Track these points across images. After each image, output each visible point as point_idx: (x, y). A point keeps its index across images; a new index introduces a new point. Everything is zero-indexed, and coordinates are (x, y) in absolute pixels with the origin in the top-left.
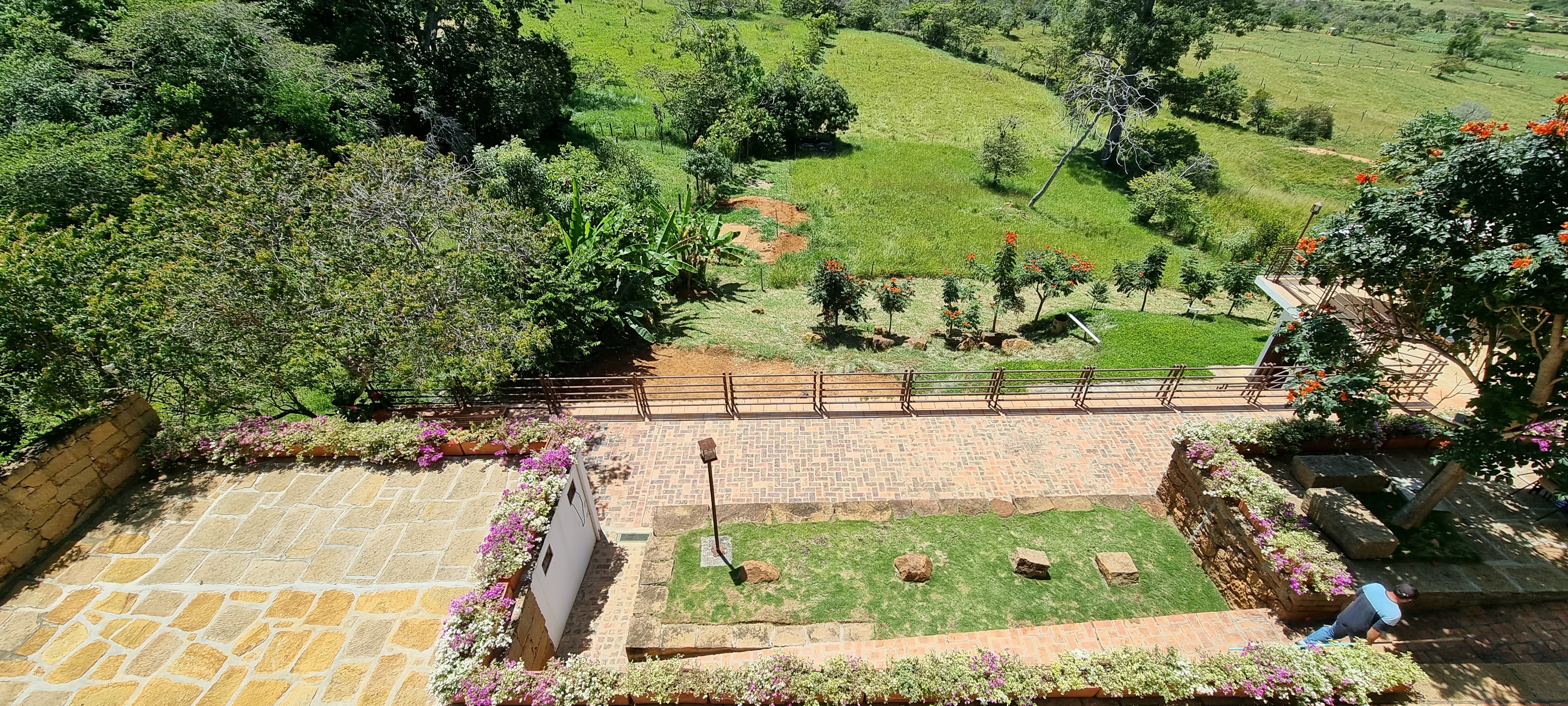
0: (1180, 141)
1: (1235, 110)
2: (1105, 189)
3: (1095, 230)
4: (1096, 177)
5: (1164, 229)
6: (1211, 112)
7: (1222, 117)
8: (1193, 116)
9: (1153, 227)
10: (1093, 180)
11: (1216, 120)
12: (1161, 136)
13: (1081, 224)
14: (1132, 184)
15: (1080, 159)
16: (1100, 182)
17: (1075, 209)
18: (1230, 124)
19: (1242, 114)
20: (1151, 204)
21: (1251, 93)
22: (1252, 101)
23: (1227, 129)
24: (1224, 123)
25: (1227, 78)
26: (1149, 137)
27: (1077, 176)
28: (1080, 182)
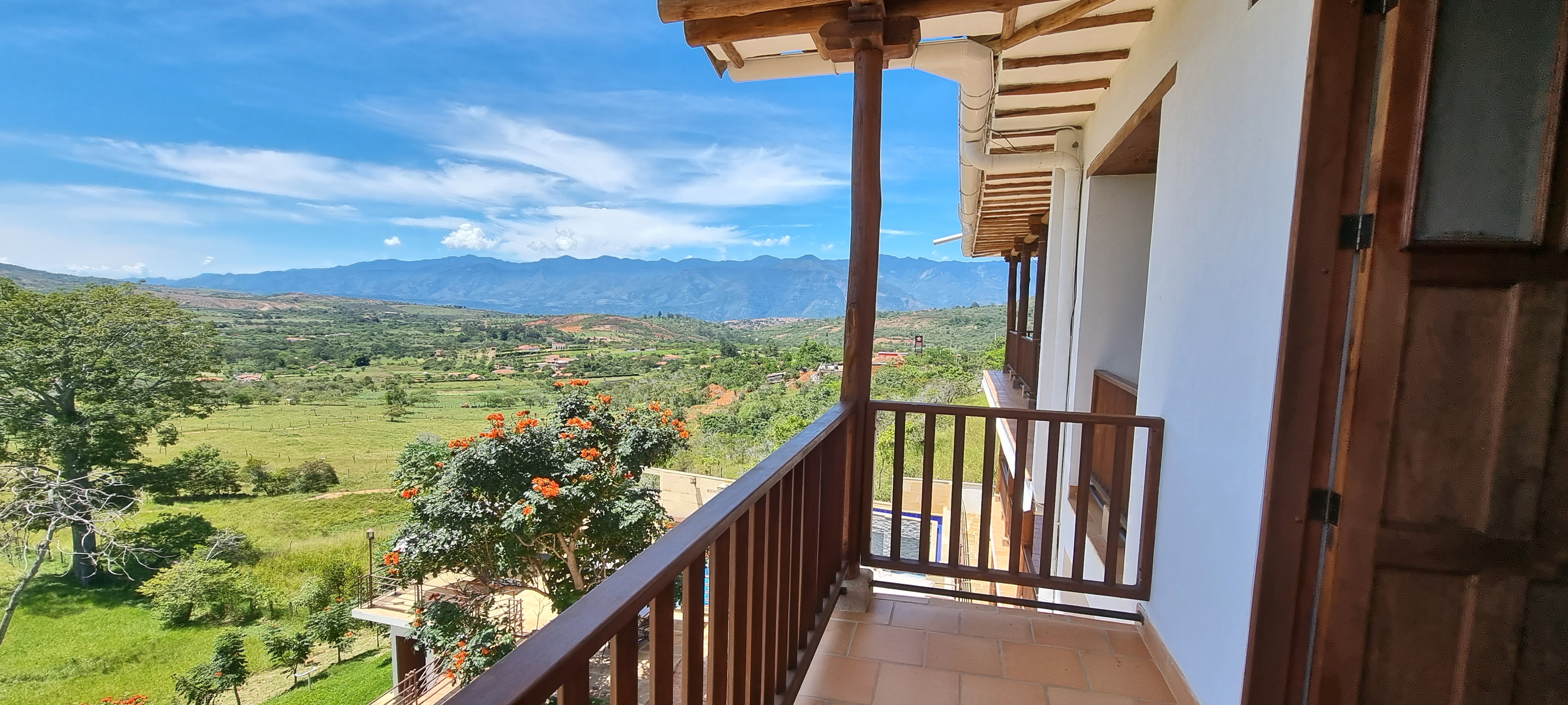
0: (185, 528)
1: (233, 483)
2: (105, 611)
3: (116, 661)
4: (80, 601)
5: (214, 619)
6: (206, 491)
7: (221, 492)
8: (185, 500)
9: (199, 623)
10: (77, 606)
11: (216, 496)
12: (155, 530)
13: (86, 663)
14: (146, 588)
15: (39, 590)
16: (90, 605)
17: (66, 652)
18: (233, 496)
19: (242, 484)
20: (184, 599)
21: (243, 464)
22: (247, 470)
23: (233, 501)
24: (225, 496)
25: (207, 456)
26: (139, 535)
27: (46, 612)
28: (56, 617)
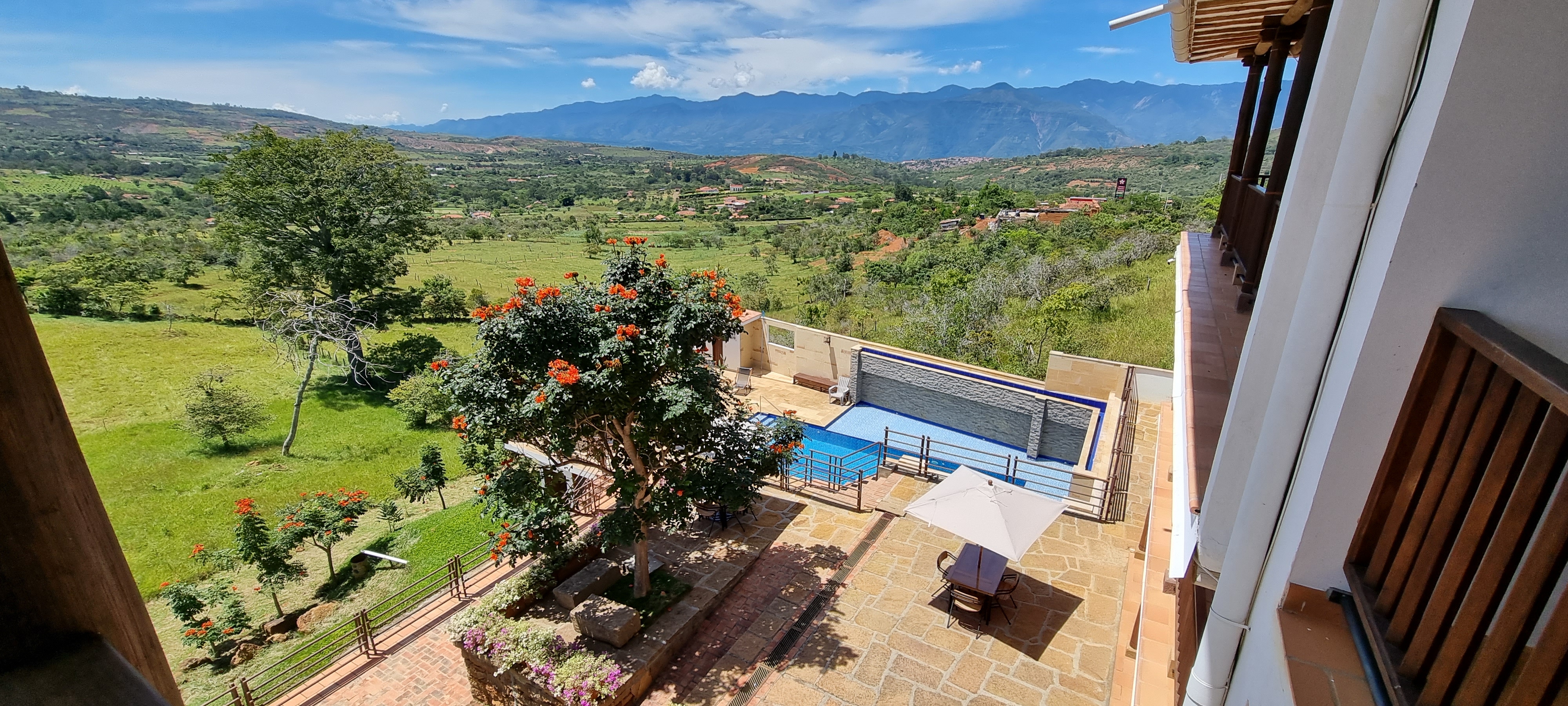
0: (424, 346)
1: (463, 309)
2: (373, 409)
3: (374, 451)
4: (356, 400)
5: (445, 424)
6: (444, 315)
7: (455, 316)
8: (429, 321)
9: (432, 427)
10: (354, 403)
11: (452, 320)
12: (403, 346)
13: (356, 450)
14: (392, 395)
15: (330, 388)
16: (363, 403)
17: (343, 438)
18: (464, 320)
19: (469, 310)
20: (418, 408)
21: (469, 293)
22: (473, 297)
23: (464, 324)
24: (458, 320)
25: (442, 285)
26: (393, 349)
27: (333, 406)
28: (340, 410)
